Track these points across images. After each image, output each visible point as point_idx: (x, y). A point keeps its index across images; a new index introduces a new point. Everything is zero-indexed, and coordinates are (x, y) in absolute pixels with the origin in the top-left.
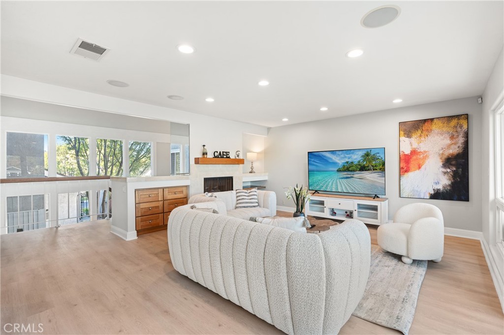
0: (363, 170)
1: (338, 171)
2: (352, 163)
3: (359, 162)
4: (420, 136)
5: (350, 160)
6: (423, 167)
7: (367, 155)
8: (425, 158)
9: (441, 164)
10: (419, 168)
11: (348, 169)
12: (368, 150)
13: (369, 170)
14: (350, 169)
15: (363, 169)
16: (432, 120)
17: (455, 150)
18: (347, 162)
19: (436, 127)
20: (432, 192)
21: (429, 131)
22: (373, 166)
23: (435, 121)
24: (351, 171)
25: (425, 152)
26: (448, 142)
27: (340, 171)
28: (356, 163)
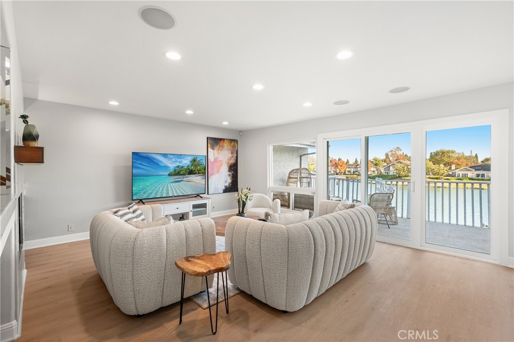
0: (191, 174)
1: (169, 175)
2: (182, 167)
3: (188, 166)
4: (219, 149)
5: (181, 165)
6: (220, 172)
7: (194, 160)
8: (221, 165)
9: (227, 169)
10: (218, 172)
11: (178, 173)
12: (196, 157)
13: (195, 174)
14: (181, 173)
15: (191, 172)
16: (224, 139)
17: (233, 161)
18: (178, 167)
19: (226, 144)
20: (224, 188)
21: (223, 147)
22: (198, 170)
23: (225, 140)
24: (182, 175)
25: (221, 161)
26: (230, 155)
27: (171, 175)
28: (186, 167)
